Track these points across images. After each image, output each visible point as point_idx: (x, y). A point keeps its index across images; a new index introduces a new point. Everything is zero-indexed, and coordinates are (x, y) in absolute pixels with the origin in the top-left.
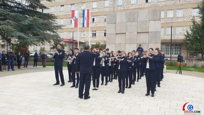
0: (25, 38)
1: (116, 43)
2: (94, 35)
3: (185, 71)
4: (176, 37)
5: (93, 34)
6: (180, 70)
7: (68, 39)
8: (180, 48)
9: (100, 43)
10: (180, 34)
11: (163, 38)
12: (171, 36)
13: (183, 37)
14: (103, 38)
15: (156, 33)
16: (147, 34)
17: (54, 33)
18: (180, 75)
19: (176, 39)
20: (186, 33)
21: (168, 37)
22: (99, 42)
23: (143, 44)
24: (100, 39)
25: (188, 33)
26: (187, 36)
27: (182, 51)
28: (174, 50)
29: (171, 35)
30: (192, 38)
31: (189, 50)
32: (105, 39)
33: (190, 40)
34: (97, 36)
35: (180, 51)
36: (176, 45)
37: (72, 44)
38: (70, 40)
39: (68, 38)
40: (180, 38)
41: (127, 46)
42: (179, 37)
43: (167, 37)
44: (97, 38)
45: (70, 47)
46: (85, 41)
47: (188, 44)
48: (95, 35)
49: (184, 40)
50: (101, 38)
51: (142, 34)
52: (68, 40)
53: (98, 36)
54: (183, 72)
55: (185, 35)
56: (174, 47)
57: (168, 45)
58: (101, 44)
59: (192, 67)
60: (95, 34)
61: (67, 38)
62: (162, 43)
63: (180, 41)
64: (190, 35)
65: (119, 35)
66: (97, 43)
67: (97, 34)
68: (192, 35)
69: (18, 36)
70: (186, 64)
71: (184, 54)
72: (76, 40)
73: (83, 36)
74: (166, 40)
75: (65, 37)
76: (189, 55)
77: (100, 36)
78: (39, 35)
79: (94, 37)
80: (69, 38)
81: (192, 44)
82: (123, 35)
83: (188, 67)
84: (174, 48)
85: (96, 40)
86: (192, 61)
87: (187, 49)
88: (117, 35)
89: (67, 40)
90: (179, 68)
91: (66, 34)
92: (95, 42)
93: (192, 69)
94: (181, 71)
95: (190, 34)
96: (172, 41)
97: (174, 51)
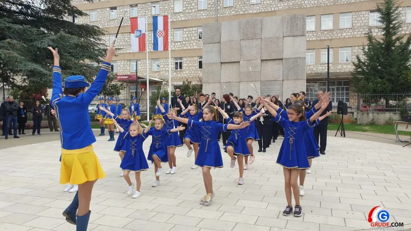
0: (45, 75)
1: (222, 81)
2: (179, 66)
3: (353, 132)
4: (340, 67)
5: (176, 63)
6: (343, 129)
7: (127, 76)
8: (347, 89)
9: (191, 82)
10: (347, 61)
11: (314, 69)
12: (327, 65)
13: (351, 68)
14: (196, 72)
15: (298, 61)
16: (280, 61)
17: (99, 64)
18: (342, 138)
19: (338, 71)
20: (356, 61)
21: (323, 68)
22: (189, 80)
23: (273, 82)
24: (190, 73)
25: (359, 60)
26: (358, 66)
27: (351, 94)
28: (335, 92)
29: (328, 63)
30: (367, 69)
31: (361, 92)
32: (200, 73)
33: (363, 73)
34: (184, 68)
35: (347, 94)
36: (340, 84)
37: (134, 84)
38: (130, 76)
39: (126, 73)
40: (347, 70)
41: (243, 86)
42: (345, 67)
43: (321, 68)
44: (185, 72)
45: (131, 91)
46: (162, 79)
47: (359, 80)
48: (181, 67)
49: (352, 74)
50: (193, 72)
51: (270, 64)
52: (126, 77)
53: (187, 68)
54: (347, 133)
55: (353, 63)
56: (335, 87)
57: (324, 84)
58: (194, 83)
59: (367, 125)
60: (181, 63)
61: (123, 74)
62: (309, 81)
64: (364, 64)
65: (227, 65)
66: (184, 82)
67: (184, 65)
68: (366, 63)
69: (31, 71)
70: (356, 119)
71: (353, 102)
72: (143, 77)
73: (155, 68)
74: (321, 73)
75: (121, 71)
76: (361, 102)
77: (191, 68)
78: (70, 68)
79: (179, 69)
80: (129, 73)
81: (367, 80)
82: (235, 66)
83: (360, 125)
84: (335, 90)
85: (183, 76)
86: (368, 113)
87: (359, 91)
88: (223, 65)
89: (124, 77)
90: (341, 126)
91: (122, 66)
92: (179, 80)
93: (367, 128)
94: (344, 132)
95: (363, 61)
96: (330, 74)
97: (335, 94)
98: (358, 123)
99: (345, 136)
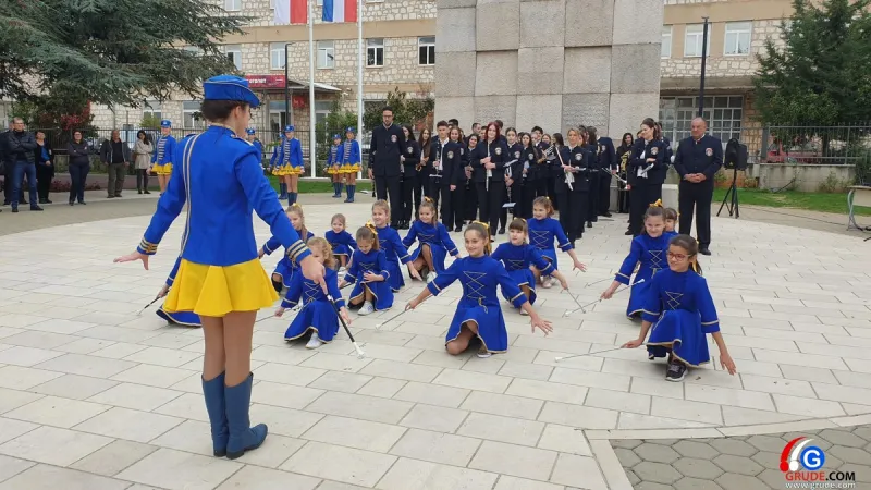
0: (91, 73)
1: (478, 92)
2: (376, 57)
3: (753, 206)
4: (724, 65)
5: (371, 52)
6: (735, 201)
7: (263, 77)
8: (738, 114)
9: (404, 94)
10: (740, 52)
11: (668, 70)
12: (700, 61)
13: (751, 69)
14: (413, 72)
15: (644, 51)
16: (606, 51)
17: (205, 51)
18: (732, 220)
19: (720, 74)
20: (764, 52)
21: (689, 67)
22: (401, 90)
23: (589, 97)
24: (402, 74)
25: (772, 51)
26: (768, 64)
27: (746, 124)
28: (712, 121)
29: (704, 58)
30: (788, 70)
31: (771, 120)
32: (426, 74)
33: (778, 79)
34: (386, 61)
35: (737, 125)
36: (721, 102)
37: (278, 96)
38: (269, 79)
39: (260, 73)
40: (740, 73)
41: (523, 104)
42: (735, 65)
43: (683, 66)
44: (388, 72)
45: (272, 111)
46: (338, 86)
47: (769, 95)
48: (380, 61)
49: (754, 81)
50: (406, 71)
51: (584, 56)
52: (261, 81)
53: (394, 63)
54: (742, 209)
55: (758, 57)
56: (711, 110)
57: (688, 103)
58: (408, 96)
59: (780, 192)
60: (380, 51)
61: (255, 73)
62: (666, 95)
63: (737, 83)
64: (782, 58)
65: (489, 58)
66: (390, 94)
67: (387, 56)
68: (787, 58)
69: (62, 64)
70: (758, 179)
71: (753, 139)
72: (300, 82)
73: (325, 63)
74: (682, 78)
75: (249, 66)
76: (771, 141)
77: (401, 62)
78: (145, 59)
79: (375, 65)
80: (266, 73)
81: (785, 93)
82: (507, 60)
83: (765, 191)
84: (712, 115)
85: (384, 79)
86: (783, 167)
87: (766, 118)
88: (480, 57)
89: (256, 81)
90: (731, 194)
91: (253, 55)
92: (378, 88)
93: (781, 198)
94: (737, 208)
95: (781, 52)
96: (705, 81)
97: (711, 125)
98: (762, 188)
99: (737, 215)
